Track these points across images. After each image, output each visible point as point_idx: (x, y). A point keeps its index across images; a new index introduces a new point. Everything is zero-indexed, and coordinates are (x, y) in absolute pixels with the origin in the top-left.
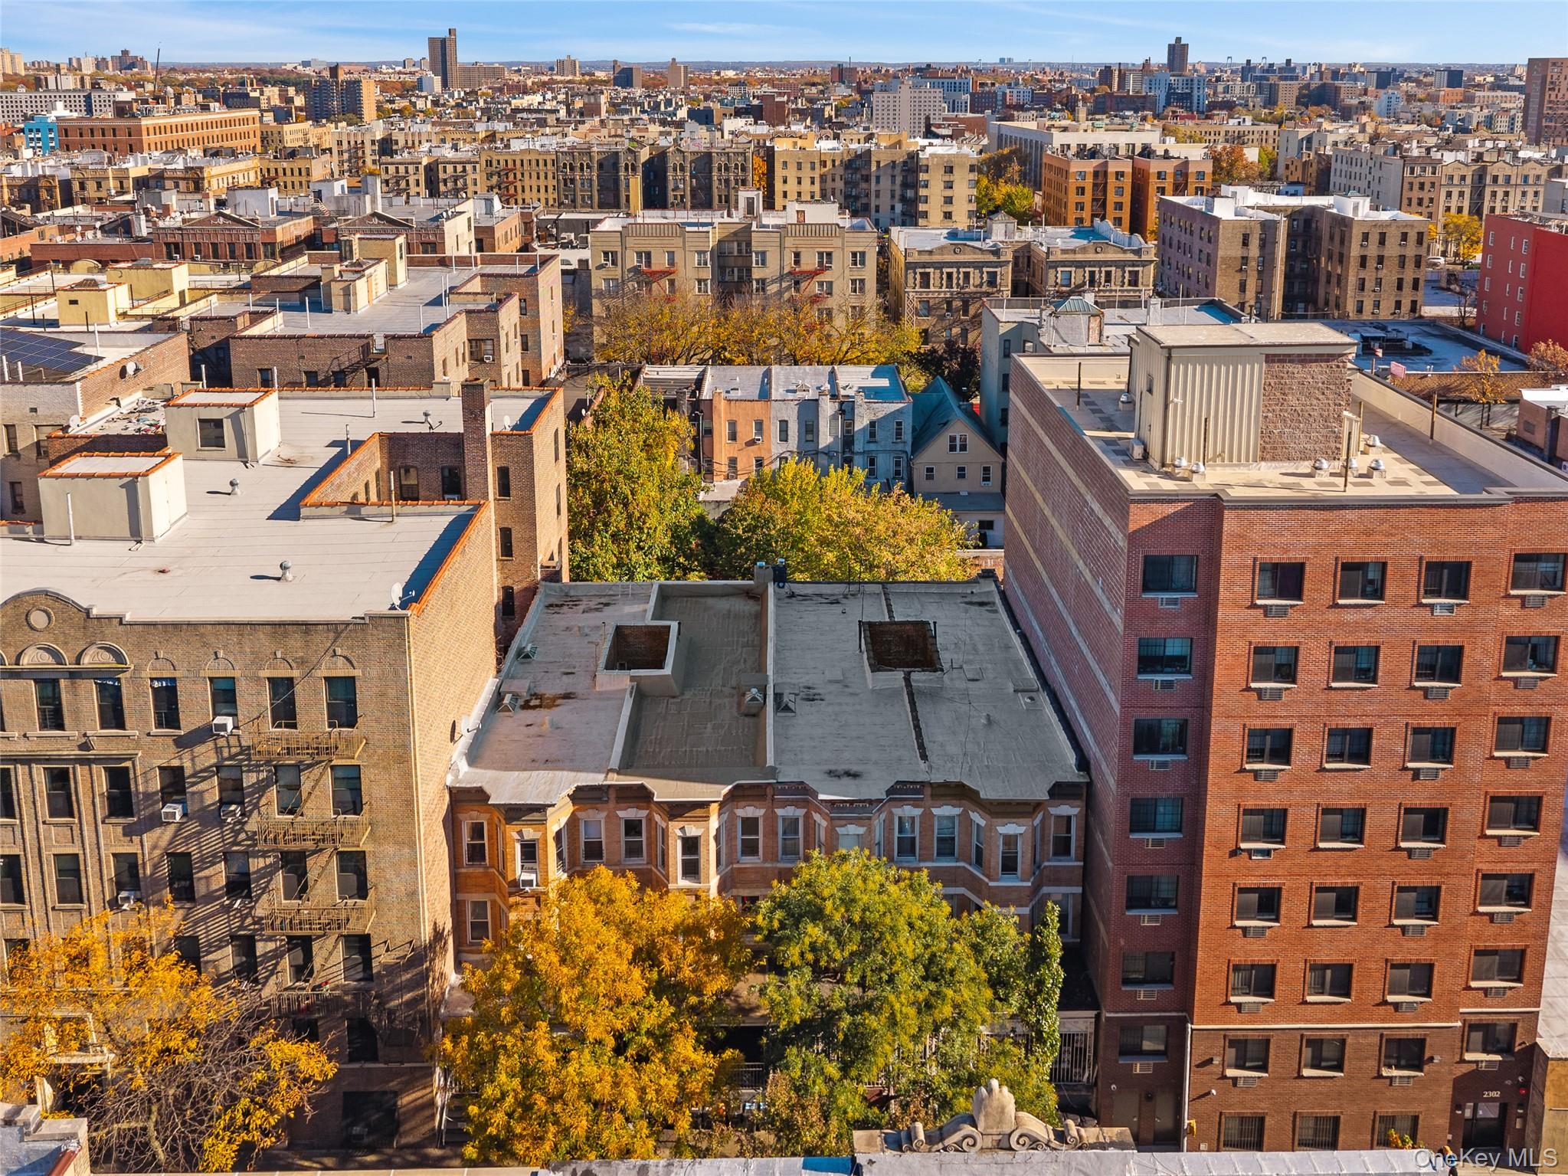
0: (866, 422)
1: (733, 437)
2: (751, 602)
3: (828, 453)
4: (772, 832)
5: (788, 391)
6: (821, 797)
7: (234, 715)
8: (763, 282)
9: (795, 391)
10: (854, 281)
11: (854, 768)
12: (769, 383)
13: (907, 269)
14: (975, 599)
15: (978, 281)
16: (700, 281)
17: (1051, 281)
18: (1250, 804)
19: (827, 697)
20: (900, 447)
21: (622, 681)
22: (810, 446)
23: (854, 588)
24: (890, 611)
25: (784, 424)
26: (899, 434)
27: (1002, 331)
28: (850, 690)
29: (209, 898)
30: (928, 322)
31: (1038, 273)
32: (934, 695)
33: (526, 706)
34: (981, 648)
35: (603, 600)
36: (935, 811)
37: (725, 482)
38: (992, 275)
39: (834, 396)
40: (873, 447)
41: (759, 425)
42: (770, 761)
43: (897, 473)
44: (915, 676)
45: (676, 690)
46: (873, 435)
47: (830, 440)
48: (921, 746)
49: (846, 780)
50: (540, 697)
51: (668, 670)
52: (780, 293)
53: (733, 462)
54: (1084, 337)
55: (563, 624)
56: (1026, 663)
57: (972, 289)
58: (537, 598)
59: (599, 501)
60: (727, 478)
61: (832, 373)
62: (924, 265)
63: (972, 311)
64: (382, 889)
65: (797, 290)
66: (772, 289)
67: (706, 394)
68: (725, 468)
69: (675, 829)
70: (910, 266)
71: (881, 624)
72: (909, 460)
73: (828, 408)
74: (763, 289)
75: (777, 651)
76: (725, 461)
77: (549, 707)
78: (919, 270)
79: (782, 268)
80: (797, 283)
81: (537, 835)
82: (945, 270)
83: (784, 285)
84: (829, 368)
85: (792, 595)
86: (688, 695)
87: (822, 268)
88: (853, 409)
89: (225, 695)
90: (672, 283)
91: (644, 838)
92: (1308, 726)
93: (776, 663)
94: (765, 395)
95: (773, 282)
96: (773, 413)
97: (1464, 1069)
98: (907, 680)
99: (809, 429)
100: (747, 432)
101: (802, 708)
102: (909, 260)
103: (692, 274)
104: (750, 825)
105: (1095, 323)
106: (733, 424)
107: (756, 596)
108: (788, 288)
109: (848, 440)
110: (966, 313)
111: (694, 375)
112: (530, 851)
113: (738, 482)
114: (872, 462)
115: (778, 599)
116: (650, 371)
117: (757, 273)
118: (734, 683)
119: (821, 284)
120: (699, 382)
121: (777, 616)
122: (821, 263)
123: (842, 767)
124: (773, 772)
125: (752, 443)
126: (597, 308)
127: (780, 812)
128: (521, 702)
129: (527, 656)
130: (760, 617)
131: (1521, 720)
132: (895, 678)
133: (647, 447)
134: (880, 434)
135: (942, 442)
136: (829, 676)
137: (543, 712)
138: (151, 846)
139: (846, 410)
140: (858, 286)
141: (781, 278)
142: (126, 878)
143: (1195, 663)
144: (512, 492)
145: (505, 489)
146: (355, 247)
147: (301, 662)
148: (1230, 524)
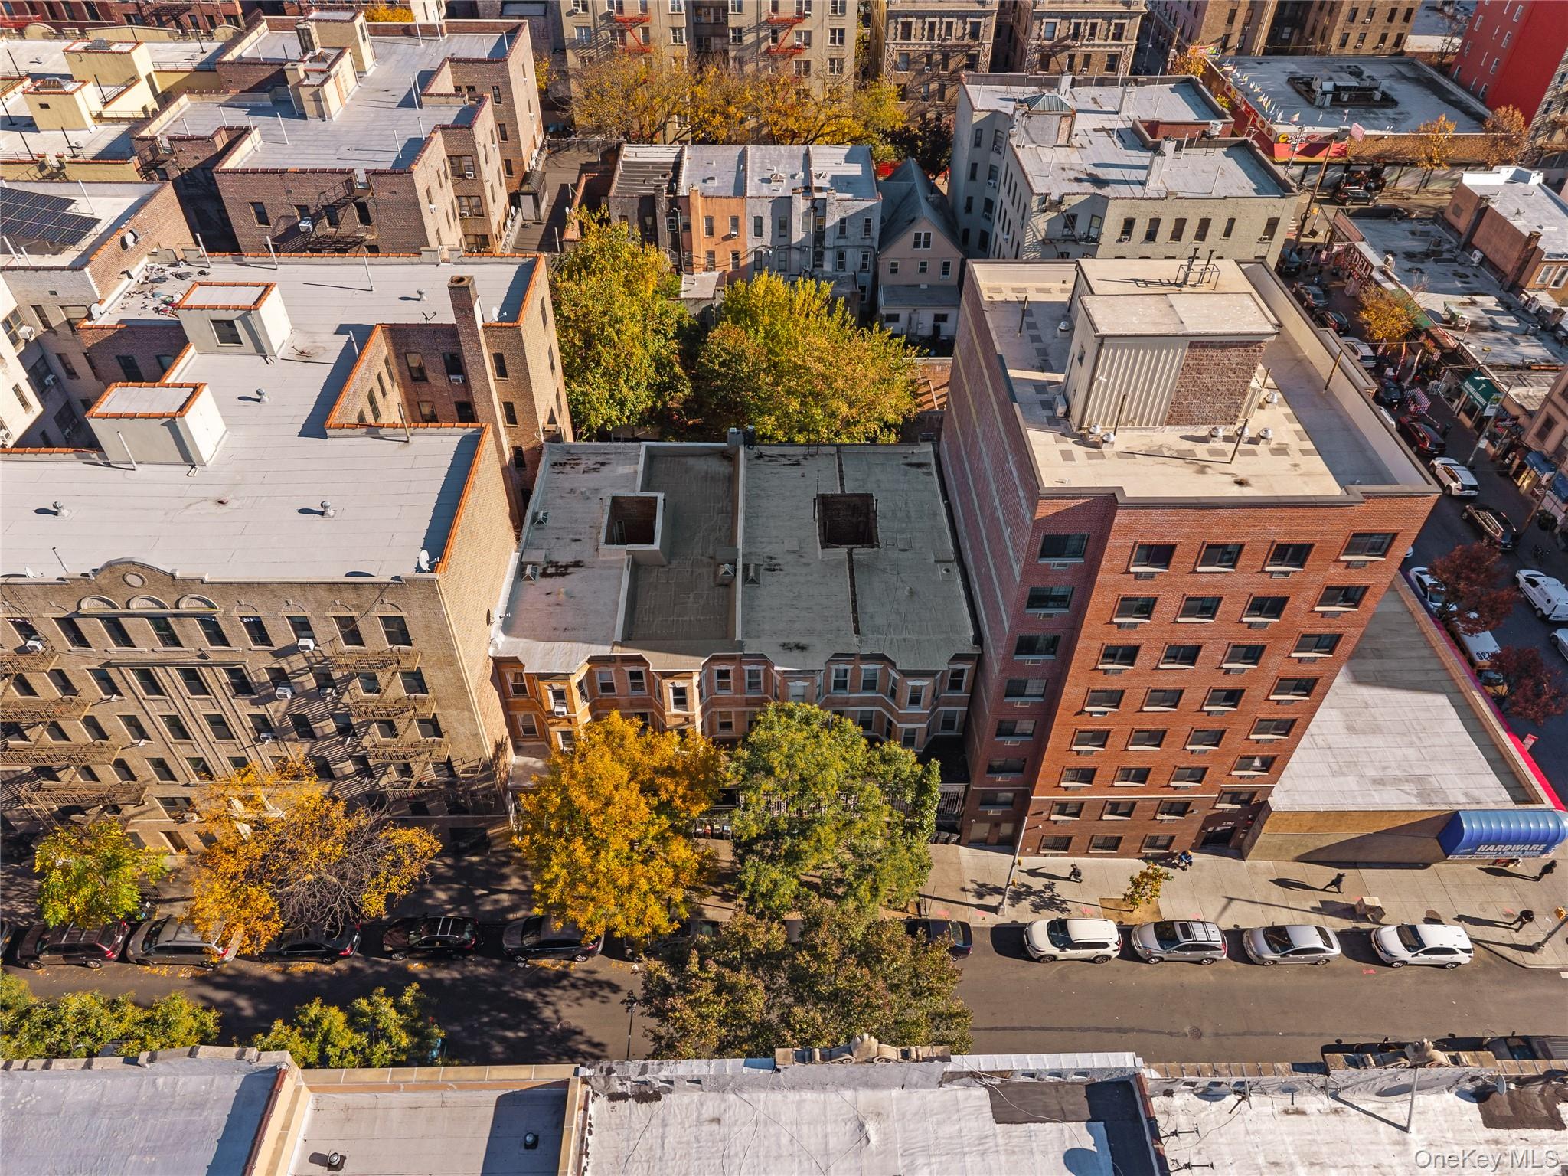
0: (837, 219)
1: (710, 231)
2: (725, 463)
3: (800, 248)
4: (740, 677)
5: (763, 180)
6: (777, 668)
7: (313, 637)
8: (739, 31)
9: (769, 181)
10: (833, 31)
11: (803, 641)
12: (745, 169)
13: (889, 18)
14: (915, 460)
15: (960, 34)
16: (674, 30)
17: (1035, 35)
18: (1098, 687)
19: (785, 568)
20: (868, 242)
21: (620, 553)
22: (783, 241)
23: (812, 450)
24: (842, 485)
25: (758, 222)
26: (867, 230)
27: (975, 120)
28: (803, 560)
29: (327, 737)
30: (906, 77)
31: (1023, 21)
32: (869, 567)
33: (544, 574)
34: (913, 514)
35: (600, 459)
36: (863, 667)
37: (704, 274)
38: (976, 27)
39: (808, 189)
40: (842, 242)
41: (735, 222)
42: (738, 637)
43: (864, 266)
44: (855, 551)
45: (664, 561)
46: (843, 230)
47: (802, 235)
48: (856, 620)
49: (796, 653)
50: (555, 564)
51: (656, 546)
52: (758, 42)
53: (711, 254)
54: (1053, 137)
55: (567, 485)
56: (948, 532)
57: (953, 41)
58: (543, 460)
59: (589, 340)
60: (706, 270)
61: (807, 154)
62: (907, 14)
63: (951, 66)
65: (775, 40)
66: (749, 39)
67: (683, 191)
68: (703, 261)
69: (667, 684)
70: (893, 15)
71: (833, 496)
72: (876, 255)
73: (801, 204)
74: (740, 40)
75: (746, 519)
76: (703, 254)
77: (563, 575)
78: (900, 20)
79: (759, 16)
80: (775, 32)
81: (564, 687)
82: (928, 20)
83: (762, 34)
84: (803, 149)
85: (760, 456)
86: (674, 563)
87: (801, 17)
88: (825, 206)
89: (302, 626)
90: (646, 31)
91: (645, 681)
92: (1152, 644)
93: (745, 531)
94: (740, 190)
95: (750, 31)
96: (748, 210)
97: (1214, 812)
98: (850, 554)
99: (783, 225)
100: (723, 227)
101: (766, 578)
102: (892, 8)
103: (666, 22)
104: (724, 674)
105: (1065, 125)
106: (710, 220)
107: (730, 457)
108: (766, 38)
109: (819, 236)
110: (945, 68)
111: (670, 158)
112: (560, 695)
113: (716, 274)
114: (841, 256)
115: (748, 460)
116: (631, 153)
117: (733, 22)
118: (710, 552)
119: (799, 34)
120: (677, 166)
121: (747, 478)
122: (799, 12)
123: (793, 640)
124: (740, 645)
125: (728, 238)
126: (572, 59)
127: (746, 668)
128: (540, 570)
129: (540, 523)
130: (732, 479)
132: (842, 552)
133: (628, 283)
134: (849, 231)
135: (908, 239)
136: (787, 546)
137: (558, 580)
138: (274, 711)
139: (818, 209)
140: (838, 36)
141: (759, 27)
142: (261, 727)
143: (1073, 603)
144: (510, 374)
145: (501, 371)
146: (315, 35)
147: (358, 608)
148: (1120, 518)
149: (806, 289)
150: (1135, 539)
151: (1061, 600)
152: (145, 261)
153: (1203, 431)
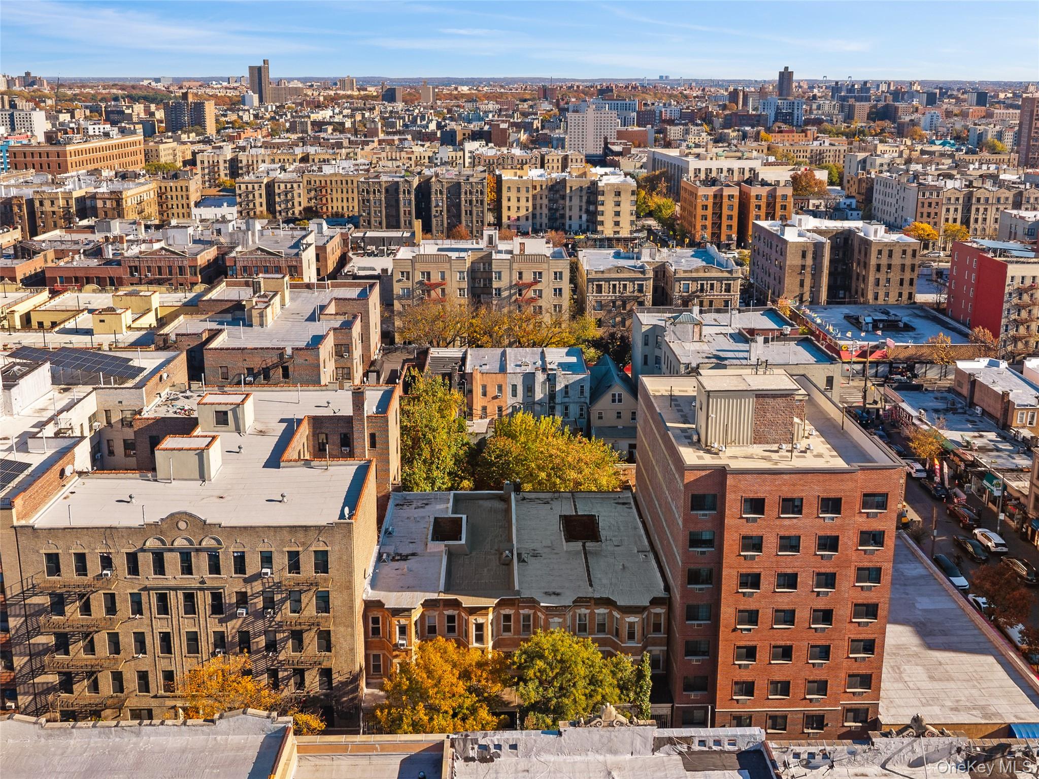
0: (563, 385)
1: (484, 394)
2: (503, 503)
3: (540, 403)
4: (517, 621)
5: (517, 365)
6: (542, 604)
7: (271, 568)
8: (499, 290)
9: (520, 366)
10: (555, 290)
11: (558, 591)
12: (506, 360)
13: (588, 282)
14: (621, 501)
15: (631, 290)
16: (460, 290)
17: (677, 290)
18: (741, 607)
19: (543, 555)
20: (583, 400)
21: (440, 547)
22: (530, 400)
23: (556, 495)
24: (576, 509)
25: (514, 387)
26: (582, 392)
27: (643, 330)
28: (555, 551)
29: (258, 651)
30: (601, 314)
31: (669, 283)
32: (596, 554)
33: (393, 560)
34: (622, 528)
35: (425, 502)
36: (596, 611)
37: (480, 421)
38: (641, 286)
39: (544, 370)
40: (567, 400)
41: (500, 388)
42: (517, 588)
43: (581, 415)
44: (587, 544)
45: (468, 552)
46: (567, 393)
47: (542, 396)
48: (590, 580)
49: (553, 597)
50: (400, 555)
51: (463, 542)
52: (510, 296)
53: (484, 409)
54: (691, 337)
55: (405, 515)
56: (644, 537)
57: (628, 294)
58: (391, 501)
59: (416, 441)
60: (481, 418)
61: (543, 352)
62: (599, 280)
63: (628, 308)
64: (338, 647)
65: (520, 295)
66: (505, 294)
67: (468, 369)
68: (479, 412)
69: (472, 619)
70: (590, 281)
71: (571, 516)
72: (588, 408)
73: (540, 377)
74: (500, 294)
75: (517, 531)
76: (480, 408)
77: (405, 560)
78: (595, 283)
79: (511, 281)
80: (520, 290)
81: (407, 622)
82: (611, 283)
83: (512, 291)
84: (540, 350)
85: (524, 499)
86: (474, 553)
87: (536, 282)
88: (555, 378)
89: (267, 559)
90: (443, 290)
91: (456, 624)
92: (768, 572)
93: (517, 537)
94: (503, 369)
95: (506, 290)
96: (508, 380)
97: (844, 730)
98: (584, 546)
99: (529, 389)
100: (493, 391)
101: (531, 561)
102: (590, 276)
103: (455, 285)
104: (507, 618)
105: (697, 329)
106: (484, 387)
107: (506, 500)
108: (515, 294)
109: (552, 396)
110: (624, 308)
111: (460, 355)
112: (403, 630)
113: (487, 420)
114: (566, 408)
115: (517, 501)
116: (434, 352)
117: (495, 285)
118: (496, 548)
119: (535, 291)
120: (464, 359)
121: (516, 510)
122: (535, 278)
123: (551, 590)
124: (518, 593)
125: (496, 397)
126: (397, 306)
127: (521, 611)
128: (391, 558)
129: (390, 533)
130: (508, 511)
131: (868, 569)
132: (578, 545)
133: (440, 410)
134: (571, 393)
135: (607, 397)
136: (544, 544)
137: (402, 563)
138: (231, 628)
139: (551, 379)
140: (558, 292)
141: (511, 287)
142: (219, 643)
143: (716, 543)
144: (377, 446)
145: (373, 444)
146: (262, 285)
147: (303, 544)
148: (730, 481)
149: (546, 421)
150: (741, 494)
151: (709, 543)
152: (167, 390)
153: (775, 447)
